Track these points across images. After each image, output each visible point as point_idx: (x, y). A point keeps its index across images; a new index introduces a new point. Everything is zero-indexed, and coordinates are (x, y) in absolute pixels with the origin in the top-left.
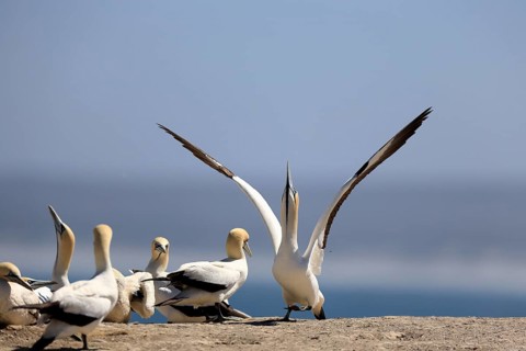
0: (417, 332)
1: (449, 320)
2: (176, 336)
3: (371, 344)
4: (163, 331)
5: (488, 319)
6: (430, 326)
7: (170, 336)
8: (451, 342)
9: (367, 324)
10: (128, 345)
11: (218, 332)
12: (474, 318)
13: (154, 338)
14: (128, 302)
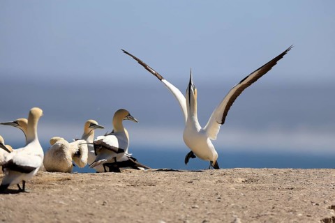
0: (255, 178)
1: (275, 170)
2: (102, 181)
3: (226, 186)
4: (93, 178)
5: (300, 170)
6: (263, 175)
7: (98, 181)
8: (276, 184)
9: (223, 173)
10: (71, 187)
11: (128, 178)
12: (291, 169)
13: (88, 182)
14: (71, 158)
